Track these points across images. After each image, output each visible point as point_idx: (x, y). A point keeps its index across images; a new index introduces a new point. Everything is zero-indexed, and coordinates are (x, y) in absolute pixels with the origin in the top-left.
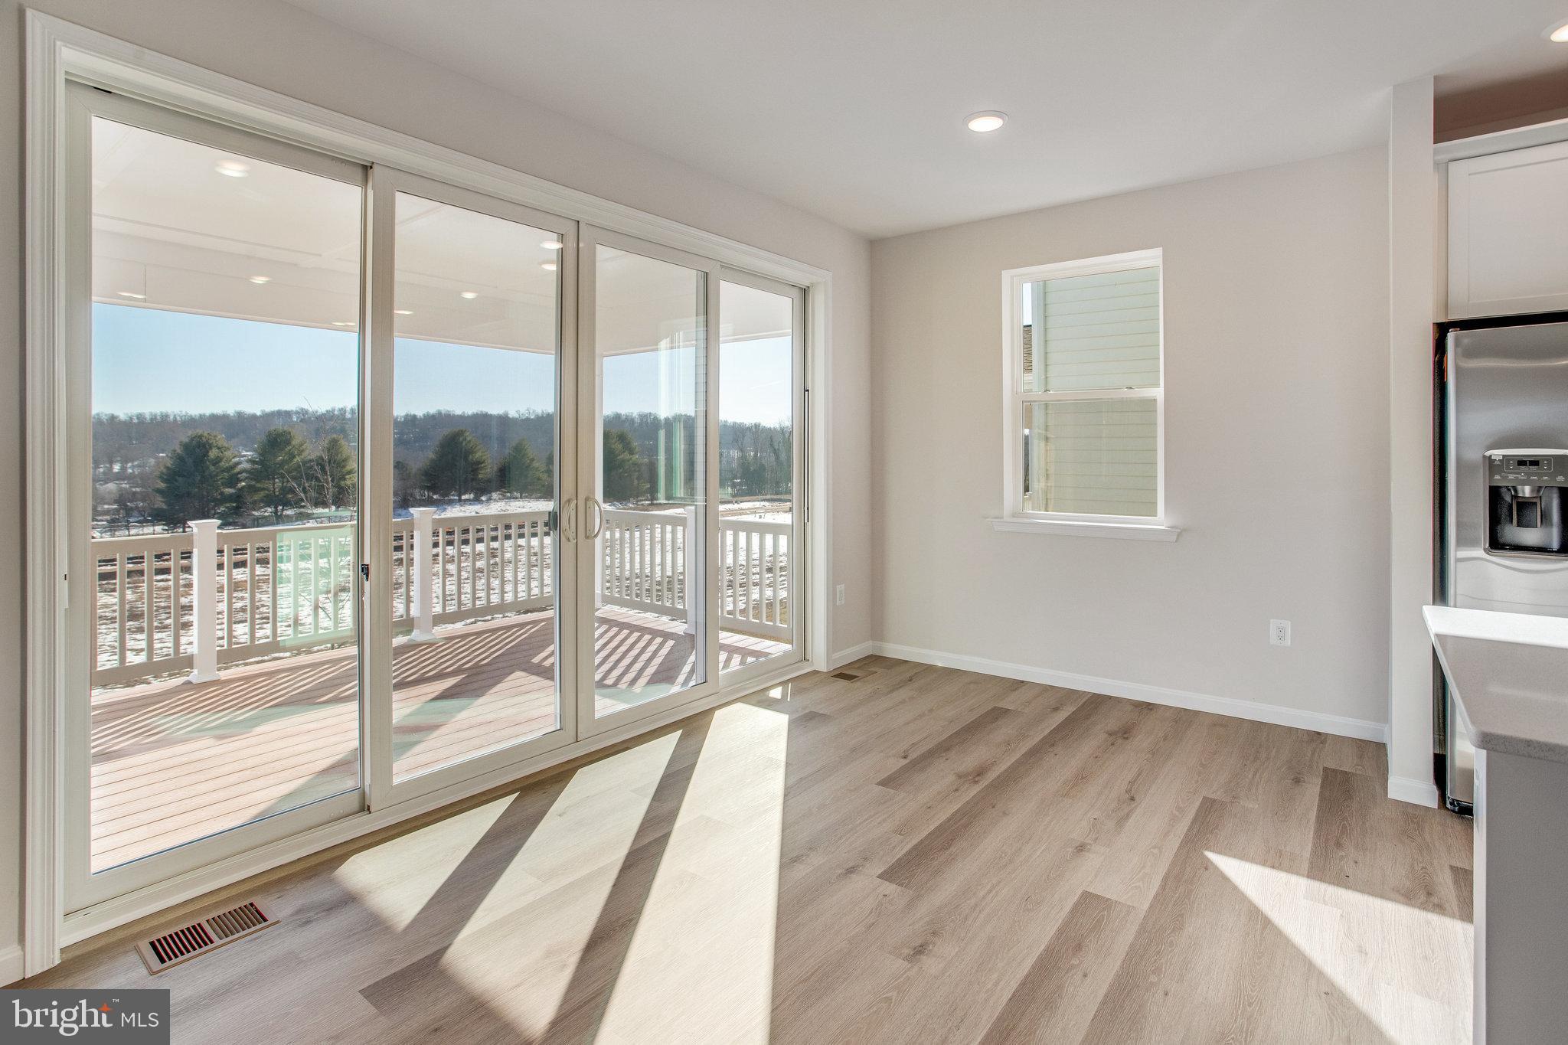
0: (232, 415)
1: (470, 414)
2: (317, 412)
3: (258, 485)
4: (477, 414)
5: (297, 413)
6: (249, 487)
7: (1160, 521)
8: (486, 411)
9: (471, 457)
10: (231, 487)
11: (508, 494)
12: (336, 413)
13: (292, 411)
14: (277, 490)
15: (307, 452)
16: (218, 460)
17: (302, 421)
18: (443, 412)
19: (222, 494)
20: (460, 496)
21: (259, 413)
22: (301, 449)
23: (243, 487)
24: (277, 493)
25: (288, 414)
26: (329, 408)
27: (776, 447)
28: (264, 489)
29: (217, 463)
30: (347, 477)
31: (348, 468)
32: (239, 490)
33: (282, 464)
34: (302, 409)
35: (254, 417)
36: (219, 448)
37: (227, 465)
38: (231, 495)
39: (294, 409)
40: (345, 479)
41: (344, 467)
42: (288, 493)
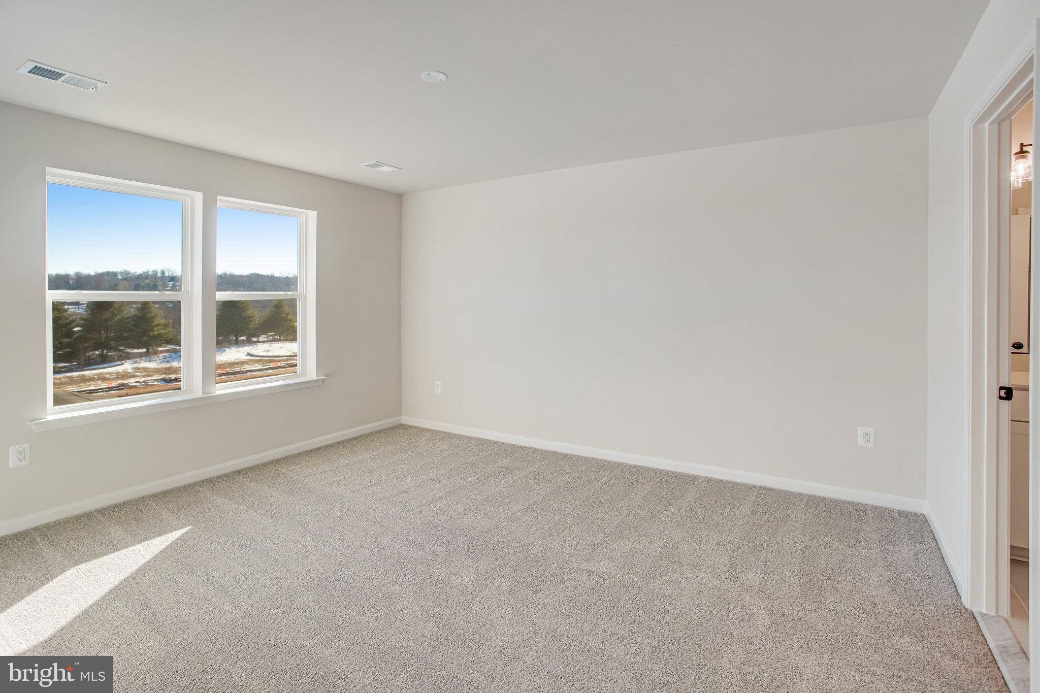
0: (72, 274)
2: (136, 273)
3: (89, 336)
5: (121, 273)
9: (244, 313)
12: (150, 273)
14: (103, 339)
15: (125, 312)
18: (228, 273)
20: (237, 339)
21: (93, 273)
23: (77, 337)
24: (103, 341)
25: (115, 274)
28: (92, 338)
30: (155, 329)
31: (156, 323)
32: (74, 339)
33: (106, 321)
34: (125, 271)
37: (65, 322)
39: (120, 271)
40: (154, 331)
41: (153, 322)
42: (111, 341)
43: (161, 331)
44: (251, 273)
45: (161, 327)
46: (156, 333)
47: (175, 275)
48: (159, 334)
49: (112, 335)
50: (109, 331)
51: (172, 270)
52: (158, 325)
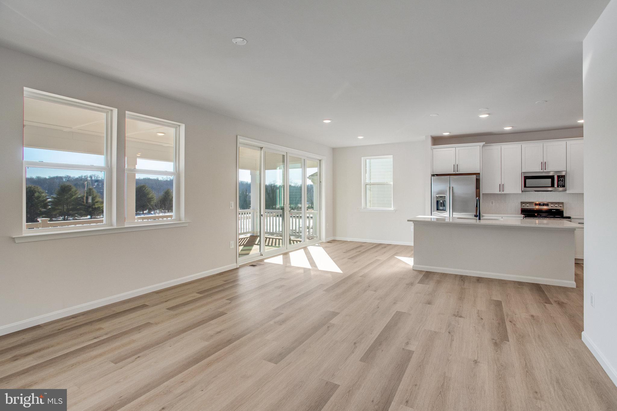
1: (142, 178)
2: (74, 177)
3: (57, 208)
4: (145, 178)
5: (65, 177)
6: (52, 208)
7: (392, 208)
8: (149, 177)
9: (148, 196)
10: (44, 208)
11: (163, 211)
12: (83, 177)
13: (63, 176)
14: (65, 209)
15: (78, 194)
16: (39, 197)
17: (68, 181)
19: (40, 211)
20: (143, 212)
21: (47, 177)
22: (76, 193)
23: (50, 208)
24: (65, 211)
26: (80, 176)
27: (269, 192)
28: (59, 209)
29: (38, 199)
30: (96, 204)
31: (96, 200)
32: (48, 209)
33: (67, 199)
34: (68, 176)
35: (45, 179)
36: (39, 192)
37: (42, 199)
38: (45, 211)
42: (70, 211)
43: (99, 205)
44: (144, 178)
45: (99, 203)
46: (96, 206)
47: (99, 179)
48: (98, 207)
49: (71, 207)
50: (69, 205)
51: (96, 176)
52: (97, 202)
